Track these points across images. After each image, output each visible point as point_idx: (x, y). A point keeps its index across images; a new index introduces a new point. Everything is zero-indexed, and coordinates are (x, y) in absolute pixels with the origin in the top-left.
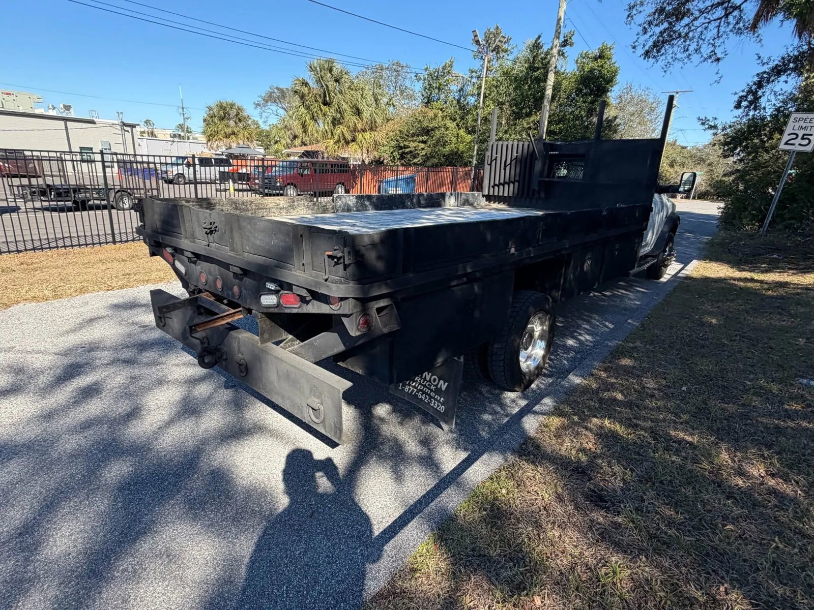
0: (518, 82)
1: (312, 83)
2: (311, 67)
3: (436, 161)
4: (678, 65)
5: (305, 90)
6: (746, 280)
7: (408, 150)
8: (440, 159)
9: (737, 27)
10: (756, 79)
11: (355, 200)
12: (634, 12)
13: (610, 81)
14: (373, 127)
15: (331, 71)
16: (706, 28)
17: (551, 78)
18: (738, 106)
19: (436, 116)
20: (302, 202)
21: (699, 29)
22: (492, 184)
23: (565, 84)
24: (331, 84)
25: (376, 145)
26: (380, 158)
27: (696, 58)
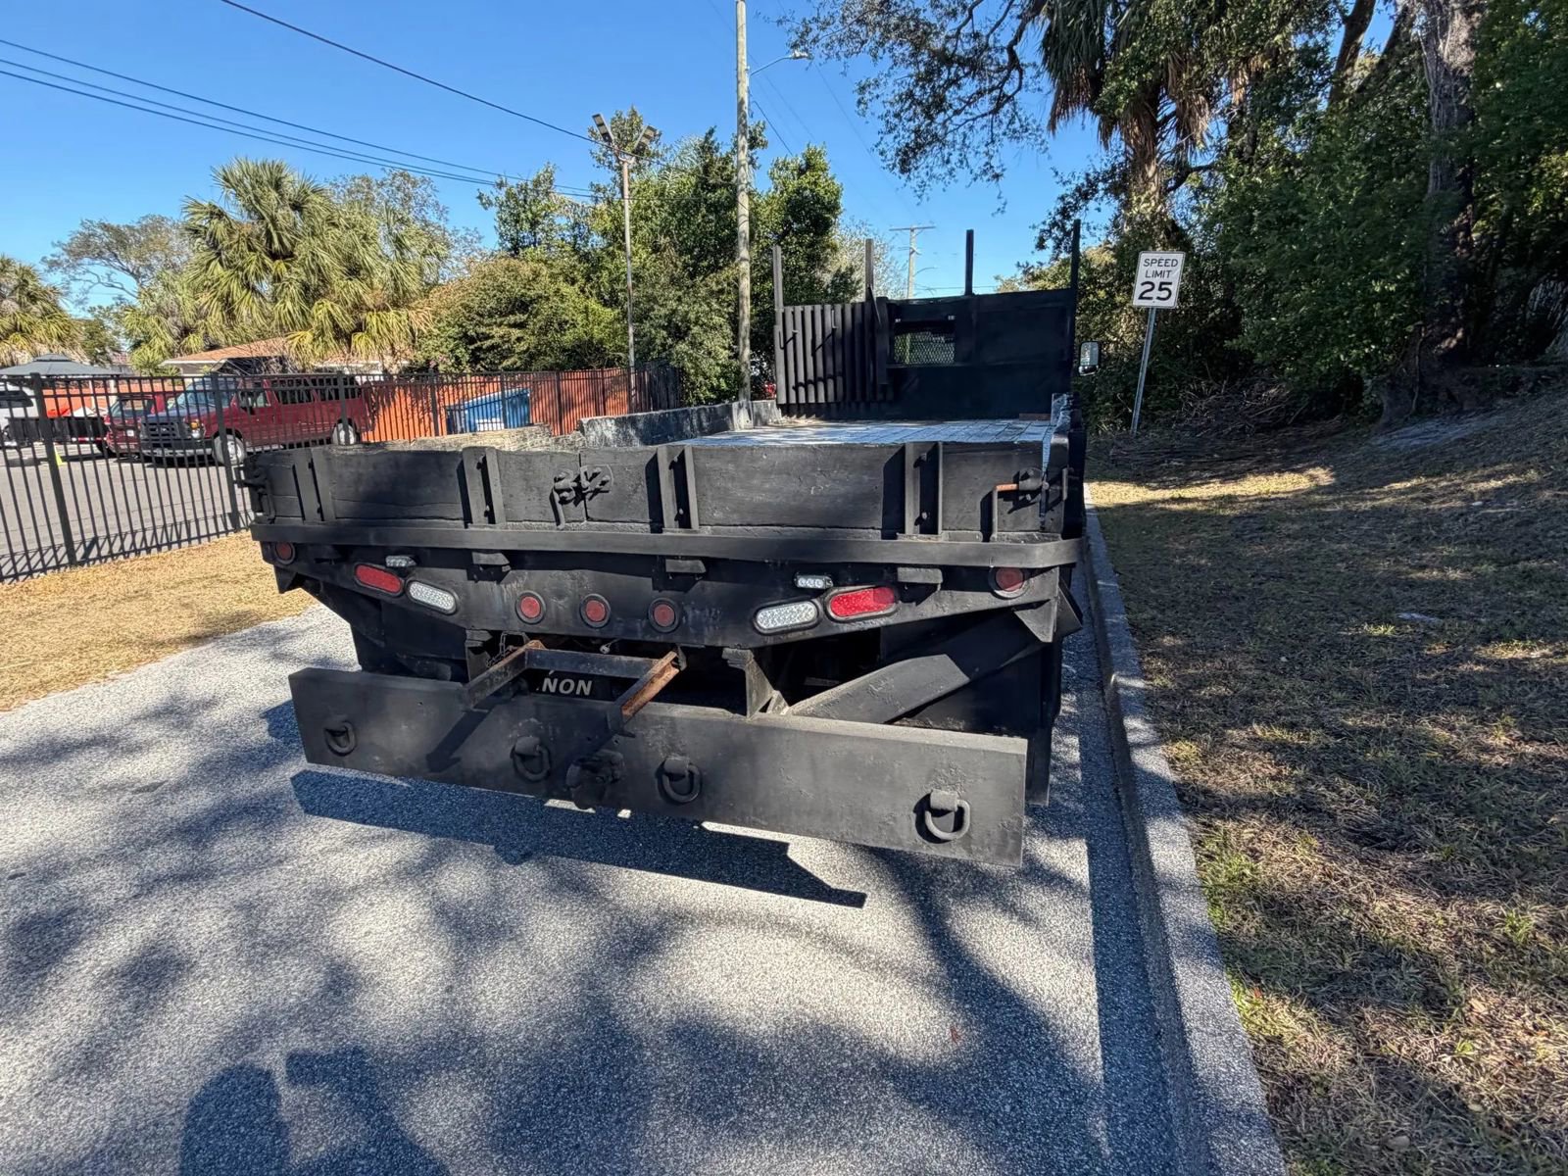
1: (235, 211)
2: (227, 180)
3: (550, 360)
4: (936, 186)
5: (220, 227)
7: (488, 343)
8: (556, 358)
9: (1011, 127)
10: (1060, 205)
13: (833, 208)
14: (399, 299)
15: (277, 185)
16: (971, 128)
18: (1041, 245)
19: (536, 274)
21: (961, 130)
22: (792, 383)
23: (765, 212)
24: (285, 215)
25: (414, 338)
26: (428, 361)
27: (962, 174)
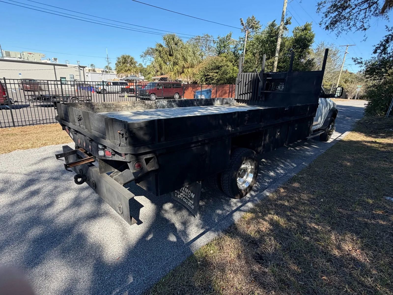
0: (263, 43)
1: (164, 46)
2: (164, 38)
3: (222, 82)
4: (344, 32)
5: (161, 49)
6: (372, 142)
7: (209, 77)
8: (224, 81)
9: (375, 12)
10: (385, 38)
11: (166, 103)
12: (321, 6)
13: (310, 41)
14: (192, 67)
15: (173, 39)
16: (359, 14)
17: (280, 41)
18: (375, 52)
19: (223, 60)
20: (139, 104)
21: (355, 14)
22: (239, 94)
23: (287, 43)
24: (173, 46)
25: (194, 74)
26: (195, 81)
27: (353, 29)
